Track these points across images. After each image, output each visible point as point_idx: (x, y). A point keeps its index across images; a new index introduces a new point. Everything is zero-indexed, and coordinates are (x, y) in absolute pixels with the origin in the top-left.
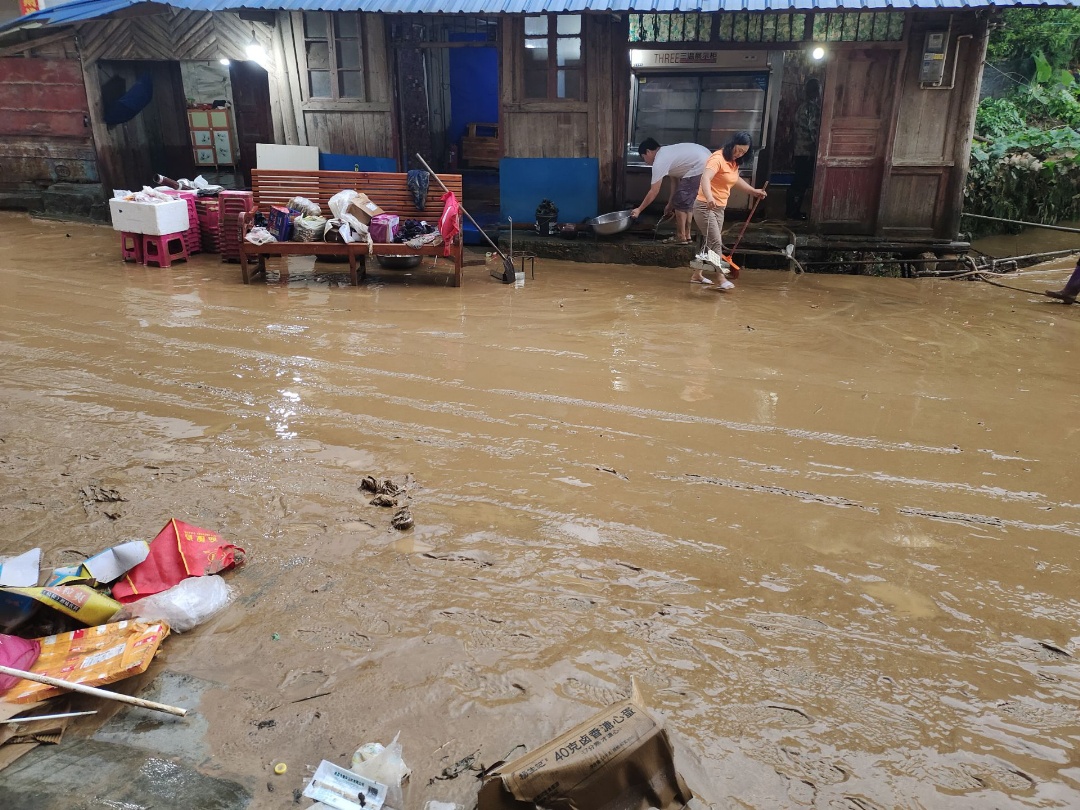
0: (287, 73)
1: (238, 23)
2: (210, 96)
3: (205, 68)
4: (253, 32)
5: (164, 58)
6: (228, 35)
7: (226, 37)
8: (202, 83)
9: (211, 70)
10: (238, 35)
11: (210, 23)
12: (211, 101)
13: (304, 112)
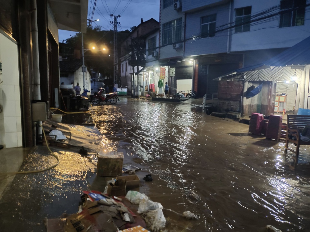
0: (305, 84)
1: (291, 70)
2: (281, 92)
3: (282, 85)
4: (295, 72)
5: (266, 80)
6: (287, 73)
7: (286, 74)
8: (279, 89)
9: (283, 85)
10: (290, 74)
11: (283, 71)
12: (281, 94)
13: (308, 96)
